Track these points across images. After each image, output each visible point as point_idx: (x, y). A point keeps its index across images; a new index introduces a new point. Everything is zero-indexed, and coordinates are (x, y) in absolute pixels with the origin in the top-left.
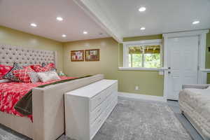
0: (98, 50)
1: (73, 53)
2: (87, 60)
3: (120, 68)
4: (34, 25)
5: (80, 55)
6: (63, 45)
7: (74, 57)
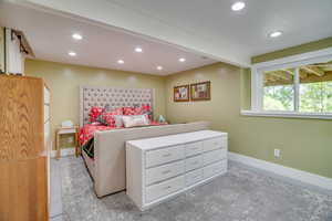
0: (208, 83)
1: (176, 90)
2: (193, 100)
3: (243, 112)
4: (121, 62)
5: (184, 93)
6: (165, 79)
7: (177, 95)
